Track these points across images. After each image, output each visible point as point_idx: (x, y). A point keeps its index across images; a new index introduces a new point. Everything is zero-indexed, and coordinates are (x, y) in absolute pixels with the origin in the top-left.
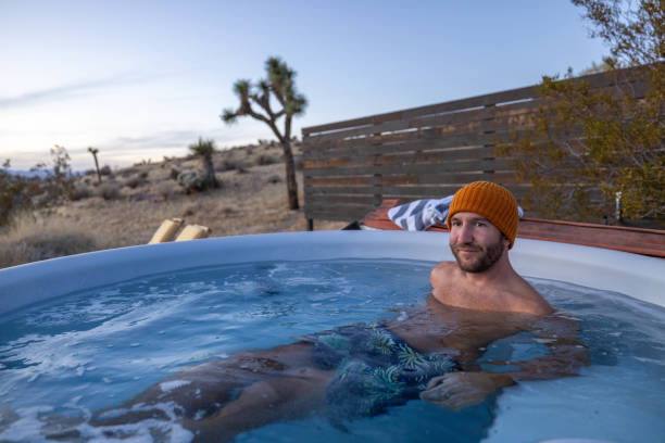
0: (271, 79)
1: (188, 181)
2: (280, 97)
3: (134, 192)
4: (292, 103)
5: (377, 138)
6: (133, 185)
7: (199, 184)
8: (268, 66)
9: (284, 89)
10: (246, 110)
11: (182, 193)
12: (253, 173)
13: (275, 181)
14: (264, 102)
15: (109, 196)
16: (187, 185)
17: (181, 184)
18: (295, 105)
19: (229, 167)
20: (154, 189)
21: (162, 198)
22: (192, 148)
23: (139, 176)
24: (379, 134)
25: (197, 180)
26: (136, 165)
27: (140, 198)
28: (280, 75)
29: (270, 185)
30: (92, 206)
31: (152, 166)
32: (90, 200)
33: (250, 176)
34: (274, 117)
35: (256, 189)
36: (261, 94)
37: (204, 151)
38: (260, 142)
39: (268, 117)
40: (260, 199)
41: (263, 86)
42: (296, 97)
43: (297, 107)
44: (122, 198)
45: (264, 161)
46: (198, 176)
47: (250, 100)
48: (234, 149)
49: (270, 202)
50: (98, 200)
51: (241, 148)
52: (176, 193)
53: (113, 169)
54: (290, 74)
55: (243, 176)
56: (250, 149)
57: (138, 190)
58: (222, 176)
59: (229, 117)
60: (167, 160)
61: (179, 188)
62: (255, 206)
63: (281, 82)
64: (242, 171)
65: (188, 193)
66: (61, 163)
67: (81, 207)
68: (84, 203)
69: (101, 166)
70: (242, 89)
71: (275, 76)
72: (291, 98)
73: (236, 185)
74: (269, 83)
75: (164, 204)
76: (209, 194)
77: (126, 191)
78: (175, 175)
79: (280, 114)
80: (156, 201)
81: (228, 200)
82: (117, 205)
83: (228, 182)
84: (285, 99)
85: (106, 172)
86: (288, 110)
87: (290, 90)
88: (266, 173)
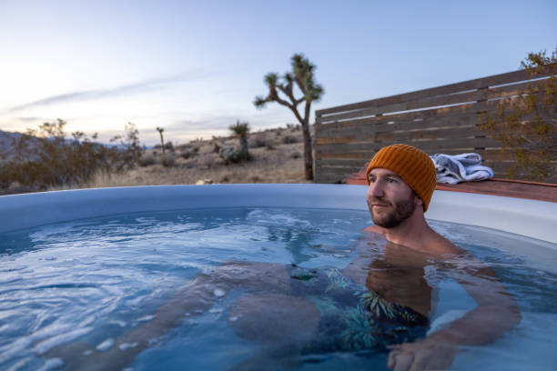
0: (295, 72)
1: (227, 154)
2: (302, 87)
3: (185, 161)
4: (311, 92)
5: (379, 118)
6: (186, 156)
7: (235, 157)
8: (293, 61)
9: (305, 80)
10: (273, 97)
11: (222, 164)
12: (279, 149)
13: (296, 157)
14: (288, 91)
15: (168, 164)
16: (226, 158)
17: (222, 157)
18: (314, 93)
19: (260, 144)
20: (201, 160)
21: (206, 167)
22: (231, 128)
23: (191, 150)
24: (381, 115)
25: (234, 154)
26: (192, 142)
27: (189, 166)
28: (303, 68)
29: (292, 160)
30: (154, 171)
31: (203, 143)
32: (154, 166)
33: (276, 152)
34: (296, 103)
35: (280, 162)
36: (285, 84)
37: (241, 130)
38: (288, 126)
39: (291, 103)
40: (281, 171)
41: (288, 78)
42: (315, 86)
43: (316, 95)
44: (177, 166)
45: (289, 141)
46: (234, 151)
47: (277, 89)
48: (267, 131)
49: (291, 173)
50: (159, 167)
51: (272, 131)
52: (218, 163)
53: (174, 144)
54: (310, 68)
55: (270, 152)
56: (279, 131)
57: (190, 160)
58: (253, 151)
59: (260, 103)
60: (215, 139)
61: (220, 160)
62: (278, 176)
63: (303, 74)
64: (270, 148)
65: (227, 163)
66: (133, 136)
67: (147, 172)
68: (150, 168)
69: (165, 142)
70: (271, 80)
71: (298, 70)
72: (311, 87)
73: (265, 159)
74: (294, 76)
75: (207, 172)
76: (243, 166)
77: (182, 161)
78: (217, 149)
79: (301, 101)
80: (202, 169)
81: (257, 171)
82: (173, 171)
83: (259, 156)
84: (306, 88)
85: (169, 146)
86: (308, 97)
87: (310, 80)
88: (289, 151)
